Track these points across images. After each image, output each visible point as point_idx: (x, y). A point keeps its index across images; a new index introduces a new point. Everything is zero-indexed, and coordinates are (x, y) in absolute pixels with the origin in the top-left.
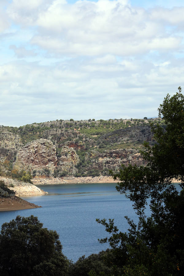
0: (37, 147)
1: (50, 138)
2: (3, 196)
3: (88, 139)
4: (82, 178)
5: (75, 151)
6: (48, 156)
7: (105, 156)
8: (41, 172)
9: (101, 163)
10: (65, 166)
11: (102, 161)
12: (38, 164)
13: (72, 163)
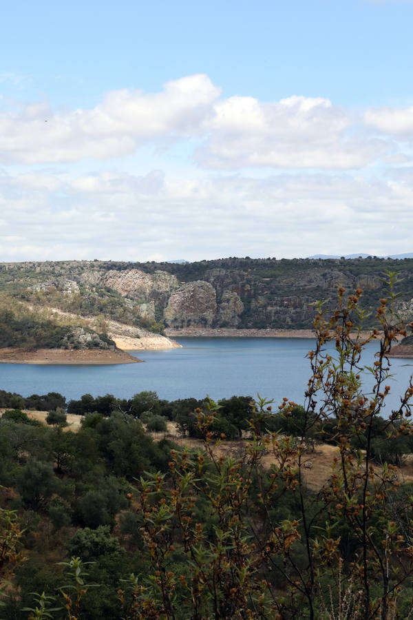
0: (193, 291)
1: (212, 280)
2: (101, 348)
3: (257, 282)
4: (245, 331)
5: (239, 297)
6: (207, 302)
7: (275, 304)
8: (197, 321)
9: (270, 313)
10: (226, 315)
11: (271, 310)
12: (194, 311)
13: (235, 311)
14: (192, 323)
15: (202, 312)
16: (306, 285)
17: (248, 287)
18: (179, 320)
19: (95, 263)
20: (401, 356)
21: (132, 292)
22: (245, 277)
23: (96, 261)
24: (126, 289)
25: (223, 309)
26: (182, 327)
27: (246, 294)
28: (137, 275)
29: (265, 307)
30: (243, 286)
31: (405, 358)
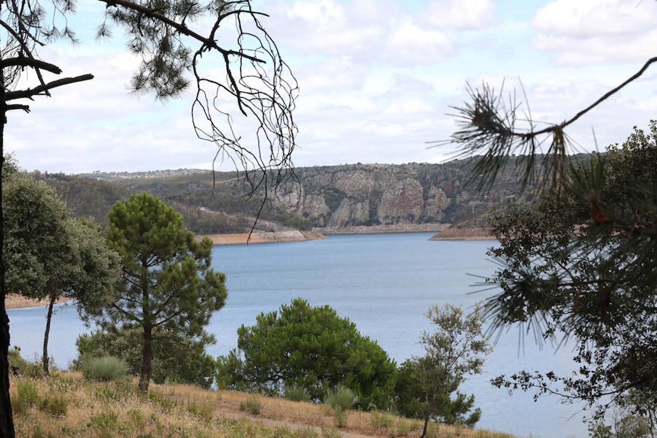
0: (402, 189)
3: (467, 178)
5: (444, 194)
6: (415, 199)
7: (477, 199)
8: (405, 218)
9: (471, 207)
10: (431, 211)
11: (472, 205)
12: (404, 208)
13: (440, 207)
14: (401, 220)
15: (411, 208)
16: (510, 180)
17: (457, 183)
18: (390, 217)
19: (357, 167)
20: (457, 238)
21: (357, 193)
22: (457, 174)
23: (359, 164)
24: (351, 189)
25: (430, 205)
26: (392, 224)
27: (456, 190)
28: (362, 176)
29: (467, 201)
30: (453, 182)
31: (456, 240)
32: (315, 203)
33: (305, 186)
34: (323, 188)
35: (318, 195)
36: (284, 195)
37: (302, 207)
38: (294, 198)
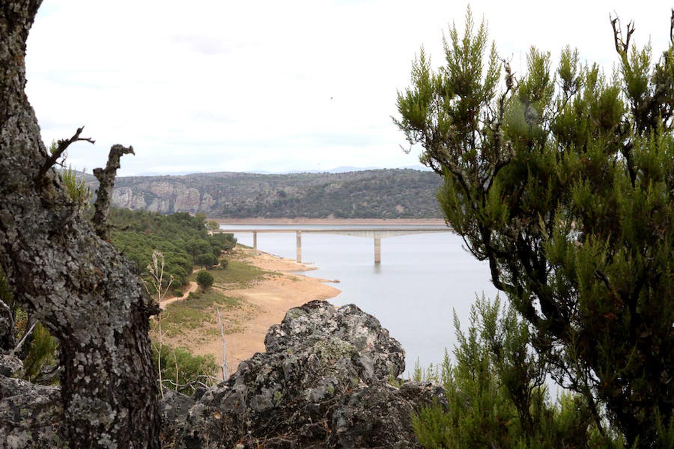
15: (193, 205)
17: (220, 192)
18: (180, 210)
21: (163, 195)
24: (160, 193)
25: (203, 204)
27: (219, 196)
28: (166, 185)
30: (218, 191)
32: (138, 200)
33: (133, 190)
34: (143, 191)
35: (140, 196)
36: (120, 195)
37: (131, 203)
38: (126, 197)
